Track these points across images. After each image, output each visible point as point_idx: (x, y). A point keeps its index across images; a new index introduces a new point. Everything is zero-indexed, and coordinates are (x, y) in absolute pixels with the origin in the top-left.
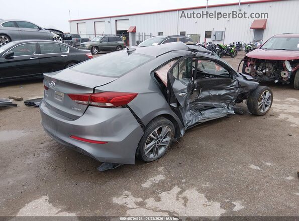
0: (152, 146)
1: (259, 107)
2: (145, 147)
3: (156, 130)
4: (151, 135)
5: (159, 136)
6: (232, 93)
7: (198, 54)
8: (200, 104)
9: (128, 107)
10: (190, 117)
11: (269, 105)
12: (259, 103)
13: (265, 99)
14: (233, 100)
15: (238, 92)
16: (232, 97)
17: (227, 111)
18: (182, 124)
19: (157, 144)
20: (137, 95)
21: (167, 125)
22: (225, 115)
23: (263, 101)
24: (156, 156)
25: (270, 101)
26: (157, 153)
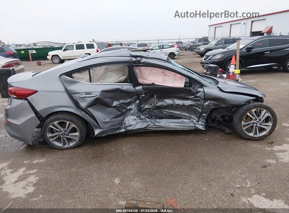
0: (56, 136)
1: (244, 128)
2: (49, 135)
3: (56, 123)
4: (51, 126)
5: (62, 129)
6: (199, 105)
7: (144, 60)
8: (165, 112)
9: (27, 100)
10: (133, 122)
11: (268, 129)
12: (243, 123)
13: (258, 120)
14: (202, 113)
15: (208, 105)
16: (200, 110)
17: (195, 124)
18: (97, 125)
19: (62, 136)
20: (37, 91)
21: (69, 121)
22: (192, 128)
23: (252, 122)
24: (66, 146)
25: (270, 124)
26: (66, 144)
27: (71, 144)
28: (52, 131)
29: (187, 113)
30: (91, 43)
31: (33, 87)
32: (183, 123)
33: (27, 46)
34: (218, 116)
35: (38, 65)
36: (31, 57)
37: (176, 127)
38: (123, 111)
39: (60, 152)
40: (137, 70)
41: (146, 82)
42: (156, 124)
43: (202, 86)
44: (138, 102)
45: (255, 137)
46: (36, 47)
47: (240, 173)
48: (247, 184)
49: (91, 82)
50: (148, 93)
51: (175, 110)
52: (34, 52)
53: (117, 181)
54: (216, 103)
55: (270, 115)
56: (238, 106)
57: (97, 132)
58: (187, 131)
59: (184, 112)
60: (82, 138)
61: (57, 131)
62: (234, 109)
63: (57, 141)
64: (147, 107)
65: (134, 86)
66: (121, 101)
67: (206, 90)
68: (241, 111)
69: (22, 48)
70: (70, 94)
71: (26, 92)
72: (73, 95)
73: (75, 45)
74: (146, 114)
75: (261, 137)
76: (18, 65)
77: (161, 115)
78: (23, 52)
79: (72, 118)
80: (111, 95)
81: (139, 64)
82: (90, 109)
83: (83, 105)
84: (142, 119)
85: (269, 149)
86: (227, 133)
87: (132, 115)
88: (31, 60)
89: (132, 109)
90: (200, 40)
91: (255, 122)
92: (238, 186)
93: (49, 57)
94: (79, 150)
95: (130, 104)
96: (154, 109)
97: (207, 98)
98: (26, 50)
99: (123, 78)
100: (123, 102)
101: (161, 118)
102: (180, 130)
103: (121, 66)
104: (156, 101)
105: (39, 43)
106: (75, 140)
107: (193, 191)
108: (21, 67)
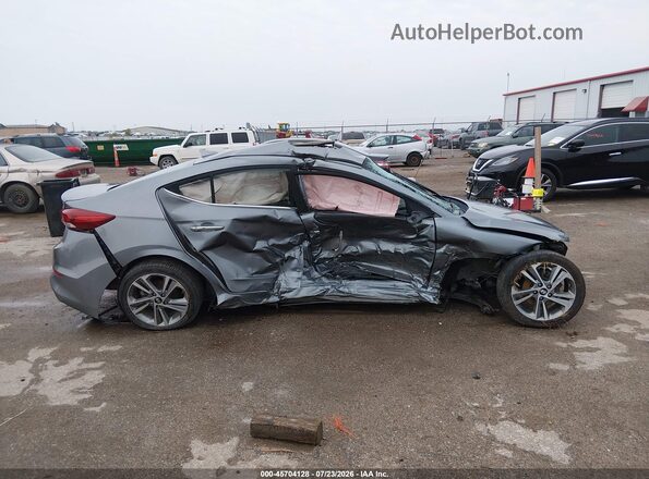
0: (144, 303)
1: (516, 303)
2: (132, 301)
3: (144, 278)
4: (135, 284)
5: (156, 291)
6: (427, 253)
7: (319, 163)
8: (362, 266)
9: (94, 232)
10: (295, 283)
11: (568, 305)
12: (514, 291)
13: (544, 287)
14: (432, 269)
15: (444, 253)
16: (429, 264)
17: (419, 291)
18: (222, 285)
19: (155, 304)
20: (114, 217)
21: (168, 274)
22: (414, 300)
23: (533, 289)
24: (162, 324)
25: (571, 295)
26: (162, 320)
27: (172, 321)
28: (137, 293)
29: (405, 268)
30: (242, 131)
31: (107, 211)
32: (395, 288)
33: (111, 136)
34: (469, 277)
35: (131, 175)
36: (116, 159)
37: (380, 296)
38: (275, 262)
39: (150, 335)
40: (306, 183)
41: (324, 205)
42: (341, 289)
43: (431, 215)
44: (306, 244)
45: (540, 322)
46: (131, 138)
47: (489, 384)
48: (496, 402)
49: (214, 202)
50: (326, 227)
51: (382, 263)
52: (125, 148)
53: (247, 386)
54: (461, 250)
55: (570, 277)
56: (506, 258)
57: (222, 298)
58: (404, 305)
59: (399, 266)
60: (193, 310)
61: (146, 295)
62: (498, 264)
63: (144, 314)
64: (325, 254)
65: (299, 213)
66: (272, 241)
67: (439, 223)
68: (511, 267)
69: (101, 138)
70: (174, 224)
71: (93, 219)
72: (179, 226)
73: (208, 134)
74: (322, 269)
75: (552, 321)
76: (88, 173)
77: (354, 272)
78: (101, 148)
79: (175, 269)
80: (251, 227)
81: (309, 170)
82: (210, 254)
83: (197, 244)
84: (314, 279)
85: (564, 345)
86: (486, 314)
87: (294, 269)
88: (117, 164)
89: (293, 258)
90: (481, 126)
91: (539, 289)
92: (476, 404)
93: (154, 159)
94: (187, 334)
95: (289, 247)
96: (341, 260)
97: (442, 239)
98: (108, 144)
99: (277, 197)
100: (277, 243)
101: (353, 278)
102: (391, 304)
103: (275, 173)
104: (344, 244)
105: (136, 130)
106: (180, 313)
107: (387, 409)
108: (94, 176)
